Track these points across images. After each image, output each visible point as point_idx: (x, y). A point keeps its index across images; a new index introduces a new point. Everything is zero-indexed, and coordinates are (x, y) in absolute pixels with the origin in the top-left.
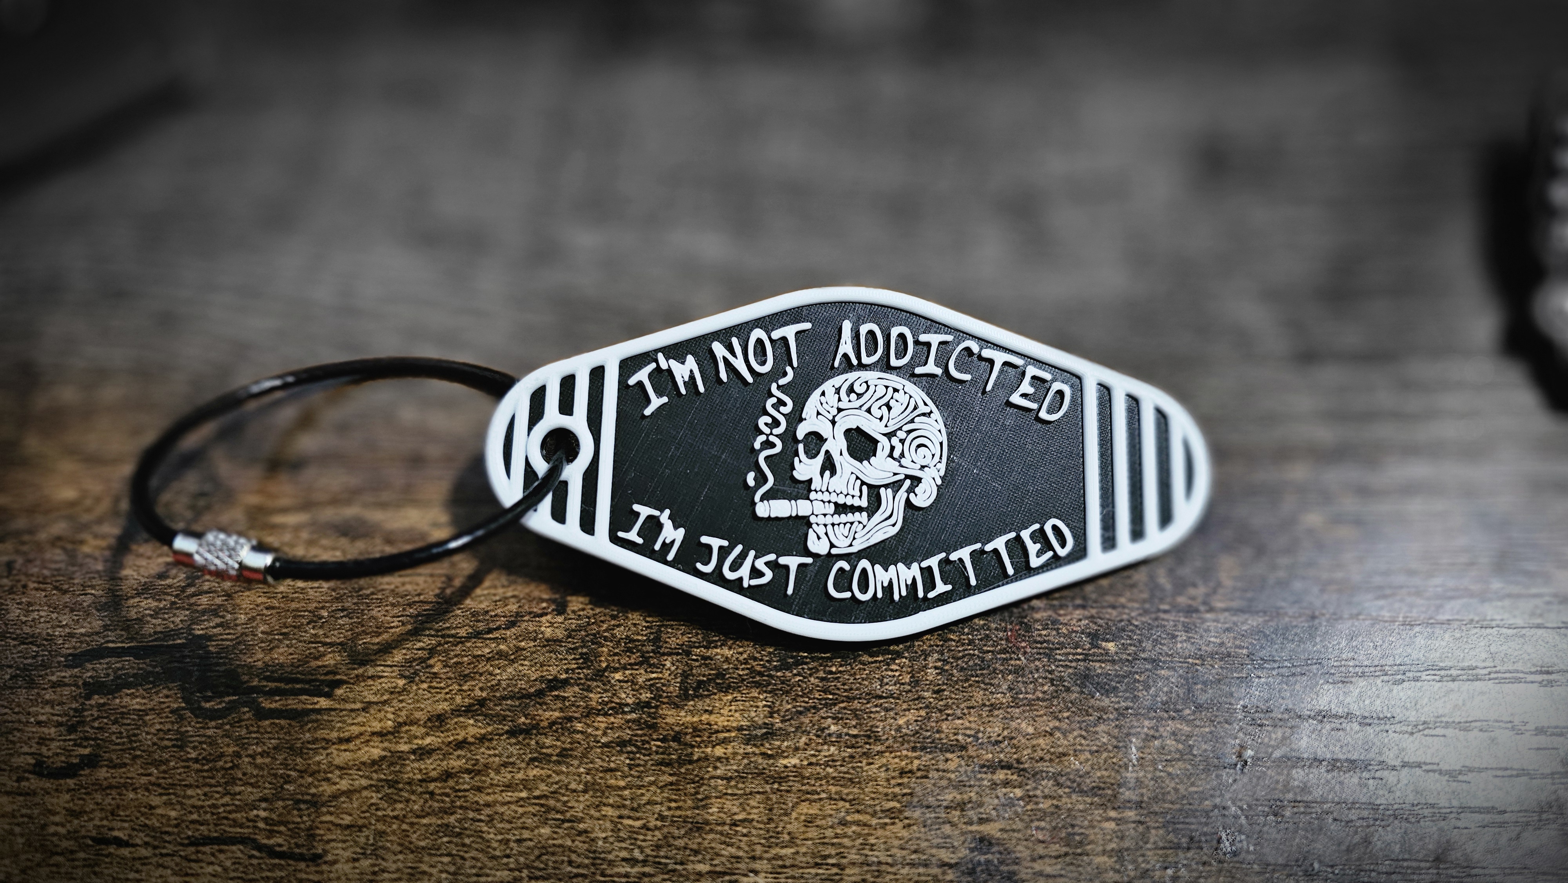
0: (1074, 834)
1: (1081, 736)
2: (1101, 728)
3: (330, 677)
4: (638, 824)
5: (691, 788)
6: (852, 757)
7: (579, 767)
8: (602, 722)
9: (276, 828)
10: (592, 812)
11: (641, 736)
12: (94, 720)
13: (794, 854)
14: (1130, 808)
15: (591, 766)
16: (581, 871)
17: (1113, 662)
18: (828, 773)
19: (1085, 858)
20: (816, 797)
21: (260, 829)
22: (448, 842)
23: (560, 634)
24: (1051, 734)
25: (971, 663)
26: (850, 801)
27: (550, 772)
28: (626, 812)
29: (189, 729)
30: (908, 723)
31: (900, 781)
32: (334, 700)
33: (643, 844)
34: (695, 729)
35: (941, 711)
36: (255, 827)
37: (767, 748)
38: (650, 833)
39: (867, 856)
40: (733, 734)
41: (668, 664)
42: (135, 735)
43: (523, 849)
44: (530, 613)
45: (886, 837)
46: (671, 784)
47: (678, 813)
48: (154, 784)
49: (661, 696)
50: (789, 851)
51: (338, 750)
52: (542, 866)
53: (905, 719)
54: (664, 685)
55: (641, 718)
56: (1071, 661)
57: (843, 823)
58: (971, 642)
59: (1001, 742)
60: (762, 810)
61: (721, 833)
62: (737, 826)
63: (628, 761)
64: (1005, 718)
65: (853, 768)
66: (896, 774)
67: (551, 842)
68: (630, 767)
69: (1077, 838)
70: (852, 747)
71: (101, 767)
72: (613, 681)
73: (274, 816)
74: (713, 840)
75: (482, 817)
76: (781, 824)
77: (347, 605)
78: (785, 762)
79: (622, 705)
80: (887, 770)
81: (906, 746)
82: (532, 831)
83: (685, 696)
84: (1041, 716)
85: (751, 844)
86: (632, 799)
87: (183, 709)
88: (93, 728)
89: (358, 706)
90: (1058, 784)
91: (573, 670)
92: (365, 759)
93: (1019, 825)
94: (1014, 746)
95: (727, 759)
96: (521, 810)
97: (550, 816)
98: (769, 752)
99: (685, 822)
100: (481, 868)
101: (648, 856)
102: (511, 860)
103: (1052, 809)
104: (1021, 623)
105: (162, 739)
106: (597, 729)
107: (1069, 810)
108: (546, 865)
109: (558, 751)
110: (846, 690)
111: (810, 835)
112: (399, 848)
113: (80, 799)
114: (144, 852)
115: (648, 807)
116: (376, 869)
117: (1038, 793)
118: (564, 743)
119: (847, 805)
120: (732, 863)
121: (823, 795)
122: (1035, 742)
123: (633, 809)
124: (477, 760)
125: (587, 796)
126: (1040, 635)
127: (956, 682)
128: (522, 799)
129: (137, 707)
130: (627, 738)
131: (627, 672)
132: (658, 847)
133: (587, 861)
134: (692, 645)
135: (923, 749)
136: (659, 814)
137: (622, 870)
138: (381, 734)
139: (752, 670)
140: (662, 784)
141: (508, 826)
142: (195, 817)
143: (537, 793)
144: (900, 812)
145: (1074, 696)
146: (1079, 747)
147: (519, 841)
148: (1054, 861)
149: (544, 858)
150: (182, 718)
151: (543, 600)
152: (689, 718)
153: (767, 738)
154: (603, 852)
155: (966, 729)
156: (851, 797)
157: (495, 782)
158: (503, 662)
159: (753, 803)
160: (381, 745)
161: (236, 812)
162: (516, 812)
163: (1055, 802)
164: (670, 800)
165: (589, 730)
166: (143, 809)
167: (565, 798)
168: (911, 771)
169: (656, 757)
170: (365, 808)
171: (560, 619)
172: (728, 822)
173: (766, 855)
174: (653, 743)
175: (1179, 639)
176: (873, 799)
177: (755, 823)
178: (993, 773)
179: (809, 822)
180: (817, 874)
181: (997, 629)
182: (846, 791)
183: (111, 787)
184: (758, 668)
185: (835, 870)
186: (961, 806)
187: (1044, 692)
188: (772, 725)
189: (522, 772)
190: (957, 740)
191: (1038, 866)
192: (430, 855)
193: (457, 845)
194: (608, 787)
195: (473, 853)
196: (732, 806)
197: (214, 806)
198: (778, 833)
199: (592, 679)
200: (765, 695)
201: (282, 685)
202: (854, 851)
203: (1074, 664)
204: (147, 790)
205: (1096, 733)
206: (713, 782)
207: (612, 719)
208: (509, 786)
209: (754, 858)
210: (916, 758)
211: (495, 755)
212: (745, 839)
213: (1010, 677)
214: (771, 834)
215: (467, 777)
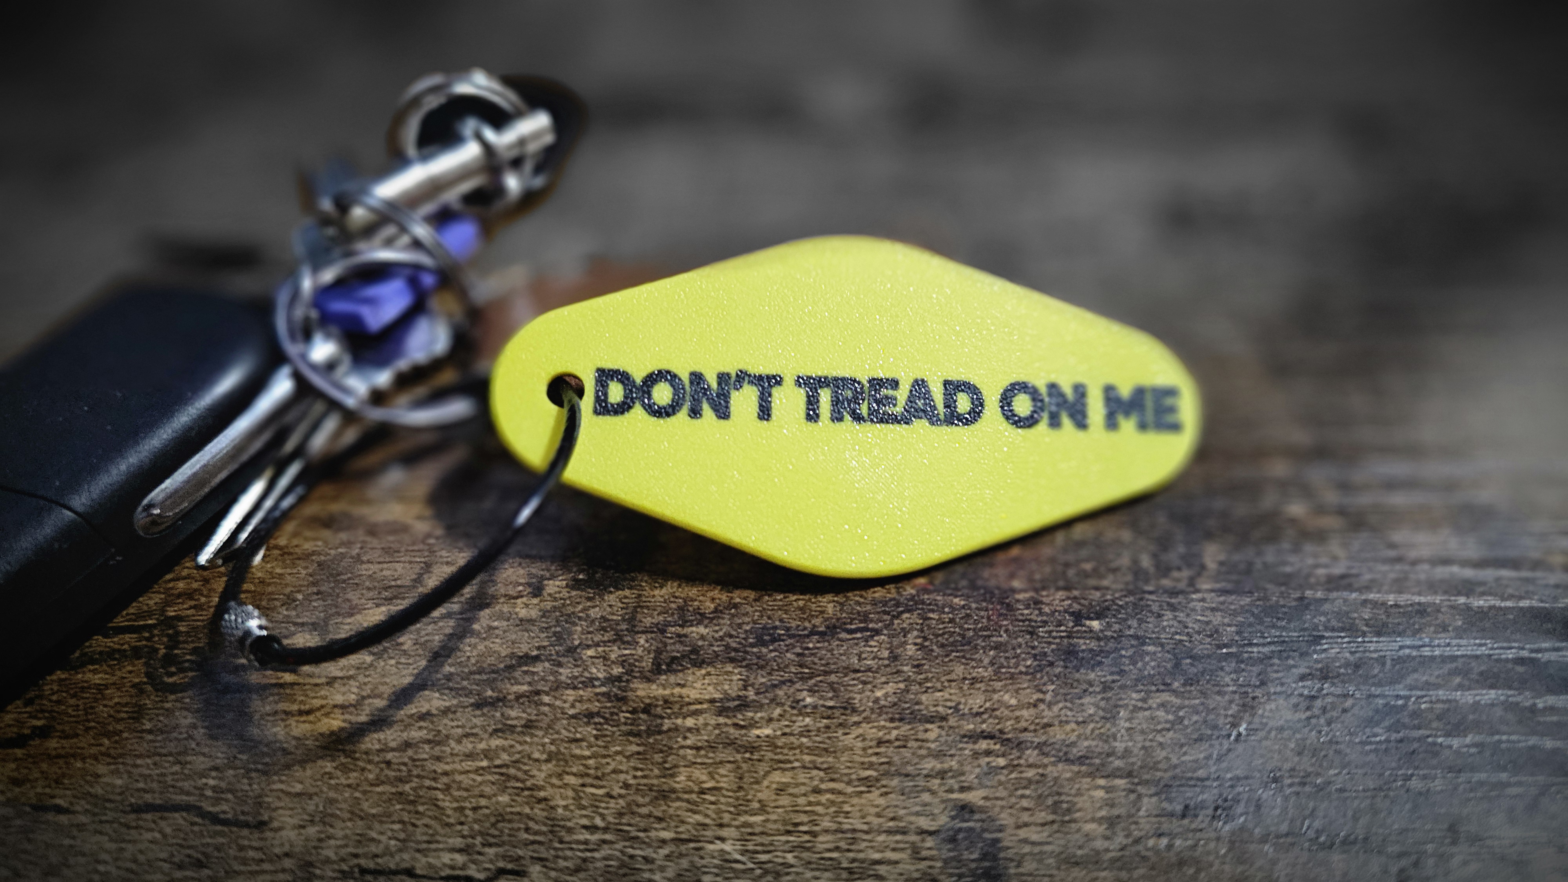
0: (1062, 802)
1: (1066, 707)
2: (1086, 700)
4: (601, 792)
5: (658, 757)
6: (828, 727)
7: (543, 736)
8: (570, 695)
9: (223, 796)
10: (554, 781)
11: (609, 708)
12: (53, 694)
13: (764, 821)
14: (1121, 777)
15: (556, 736)
16: (538, 838)
17: (1099, 639)
18: (802, 743)
19: (1073, 825)
20: (789, 766)
21: (207, 798)
22: (402, 810)
23: (534, 613)
24: (1035, 706)
25: (951, 640)
26: (824, 770)
27: (513, 743)
28: (589, 781)
29: (148, 702)
30: (886, 695)
31: (878, 750)
32: (299, 675)
33: (605, 812)
34: (666, 701)
35: (920, 684)
36: (203, 795)
37: (739, 719)
38: (613, 801)
39: (840, 823)
40: (705, 706)
41: (642, 641)
42: (92, 708)
43: (477, 816)
44: (506, 596)
45: (862, 805)
46: (638, 753)
47: (645, 781)
48: (103, 754)
49: (632, 671)
50: (758, 819)
51: (297, 721)
52: (496, 833)
53: (884, 691)
54: (636, 660)
55: (611, 691)
56: (1055, 638)
57: (817, 791)
58: (951, 621)
59: (983, 713)
60: (732, 778)
61: (688, 801)
62: (704, 793)
63: (595, 732)
64: (986, 691)
65: (829, 738)
66: (874, 743)
67: (509, 810)
68: (596, 737)
69: (1065, 806)
70: (828, 718)
71: (52, 738)
72: (584, 657)
73: (223, 785)
74: (678, 808)
75: (439, 786)
76: (752, 792)
77: (323, 589)
78: (758, 732)
79: (592, 679)
80: (864, 740)
81: (884, 716)
82: (489, 798)
83: (657, 670)
84: (1024, 689)
85: (719, 812)
86: (597, 768)
87: (145, 683)
88: (51, 701)
89: (323, 680)
90: (1043, 754)
91: (544, 647)
92: (323, 730)
93: (1001, 793)
94: (996, 717)
95: (698, 730)
96: (479, 779)
97: (509, 785)
98: (742, 723)
99: (651, 790)
100: (432, 835)
101: (609, 823)
102: (466, 827)
103: (1038, 777)
104: (1003, 603)
105: (119, 712)
106: (565, 702)
107: (1056, 779)
108: (502, 832)
109: (523, 722)
110: (823, 665)
111: (780, 803)
112: (349, 815)
113: (26, 768)
114: (83, 819)
115: (613, 776)
116: (323, 836)
117: (1022, 762)
118: (529, 715)
119: (822, 774)
120: (697, 830)
121: (796, 764)
122: (1017, 713)
123: (597, 778)
124: (439, 731)
125: (550, 765)
126: (1022, 615)
127: (936, 657)
128: (483, 768)
129: (98, 682)
130: (596, 710)
131: (600, 649)
132: (621, 815)
133: (544, 829)
134: (668, 624)
135: (901, 720)
136: (624, 783)
137: (581, 837)
138: (343, 707)
139: (727, 646)
140: (628, 754)
141: (465, 794)
142: (141, 785)
143: (498, 762)
144: (877, 780)
145: (1058, 670)
146: (1064, 719)
147: (475, 809)
148: (1039, 829)
149: (500, 825)
150: (142, 692)
151: (521, 584)
152: (661, 692)
153: (740, 710)
154: (562, 820)
155: (946, 700)
156: (825, 766)
157: (455, 752)
158: (474, 640)
159: (722, 771)
160: (342, 717)
161: (184, 780)
162: (474, 780)
163: (1040, 771)
164: (636, 769)
165: (558, 703)
166: (89, 778)
167: (527, 768)
168: (888, 741)
169: (623, 728)
170: (319, 776)
171: (535, 601)
172: (696, 789)
173: (736, 823)
174: (622, 715)
175: (1165, 618)
176: (849, 768)
177: (725, 792)
178: (975, 743)
179: (781, 790)
180: (788, 842)
181: (977, 609)
182: (820, 760)
183: (59, 756)
184: (734, 645)
185: (807, 837)
186: (942, 774)
187: (1028, 667)
188: (746, 697)
189: (484, 742)
190: (937, 712)
191: (1023, 833)
192: (381, 822)
193: (409, 812)
194: (572, 756)
195: (426, 821)
196: (700, 774)
197: (163, 775)
198: (748, 801)
199: (563, 656)
200: (739, 669)
202: (827, 818)
203: (1058, 641)
204: (96, 759)
205: (1082, 705)
206: (682, 752)
207: (581, 692)
208: (470, 756)
209: (721, 826)
210: (895, 728)
211: (458, 727)
212: (713, 807)
213: (992, 653)
214: (741, 802)
215: (427, 747)
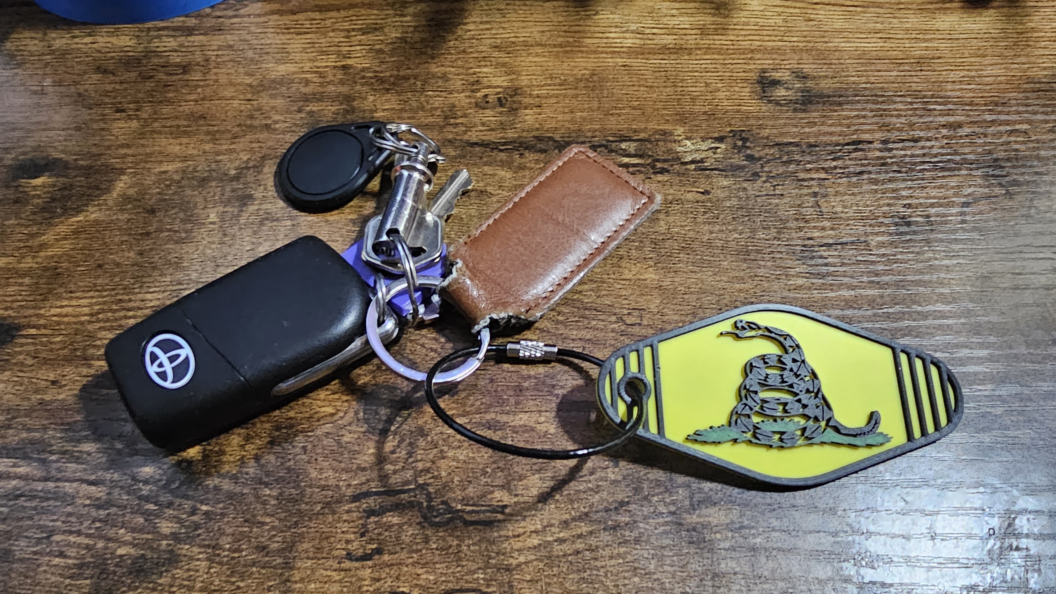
3: (500, 503)
8: (652, 522)
11: (675, 529)
12: (374, 530)
15: (653, 545)
21: (481, 584)
22: (587, 587)
23: (620, 478)
27: (631, 549)
28: (677, 569)
29: (429, 533)
32: (506, 515)
33: (690, 585)
34: (703, 525)
36: (479, 583)
37: (743, 533)
38: (692, 579)
40: (724, 527)
41: (680, 492)
42: (399, 537)
43: (626, 589)
44: (601, 466)
46: (697, 553)
47: (705, 568)
48: (416, 563)
49: (680, 508)
51: (514, 541)
54: (680, 503)
55: (672, 520)
67: (641, 585)
71: (385, 554)
72: (653, 502)
73: (488, 577)
75: (601, 574)
79: (661, 514)
82: (629, 579)
83: (693, 508)
86: (678, 562)
87: (423, 522)
88: (374, 534)
91: (630, 496)
92: (530, 545)
95: (724, 540)
96: (620, 569)
97: (637, 572)
98: (745, 536)
101: (693, 590)
105: (415, 539)
106: (651, 526)
109: (633, 538)
112: (561, 591)
113: (377, 572)
115: (688, 566)
118: (635, 534)
124: (590, 544)
125: (654, 561)
128: (620, 564)
129: (396, 522)
130: (668, 530)
131: (660, 497)
134: (692, 484)
138: (536, 532)
139: (725, 494)
140: (692, 553)
142: (444, 579)
143: (627, 560)
150: (424, 527)
151: (606, 459)
152: (698, 520)
153: (742, 529)
157: (604, 555)
158: (592, 493)
160: (537, 538)
161: (466, 575)
162: (618, 570)
165: (648, 527)
166: (414, 576)
167: (643, 563)
169: (686, 540)
170: (536, 571)
171: (618, 469)
174: (682, 533)
183: (392, 565)
184: (729, 493)
188: (743, 522)
189: (616, 550)
194: (664, 556)
196: (731, 564)
197: (453, 573)
199: (642, 501)
200: (735, 507)
201: (475, 508)
204: (413, 566)
206: (719, 552)
207: (657, 521)
208: (611, 557)
211: (600, 541)
215: (587, 553)
